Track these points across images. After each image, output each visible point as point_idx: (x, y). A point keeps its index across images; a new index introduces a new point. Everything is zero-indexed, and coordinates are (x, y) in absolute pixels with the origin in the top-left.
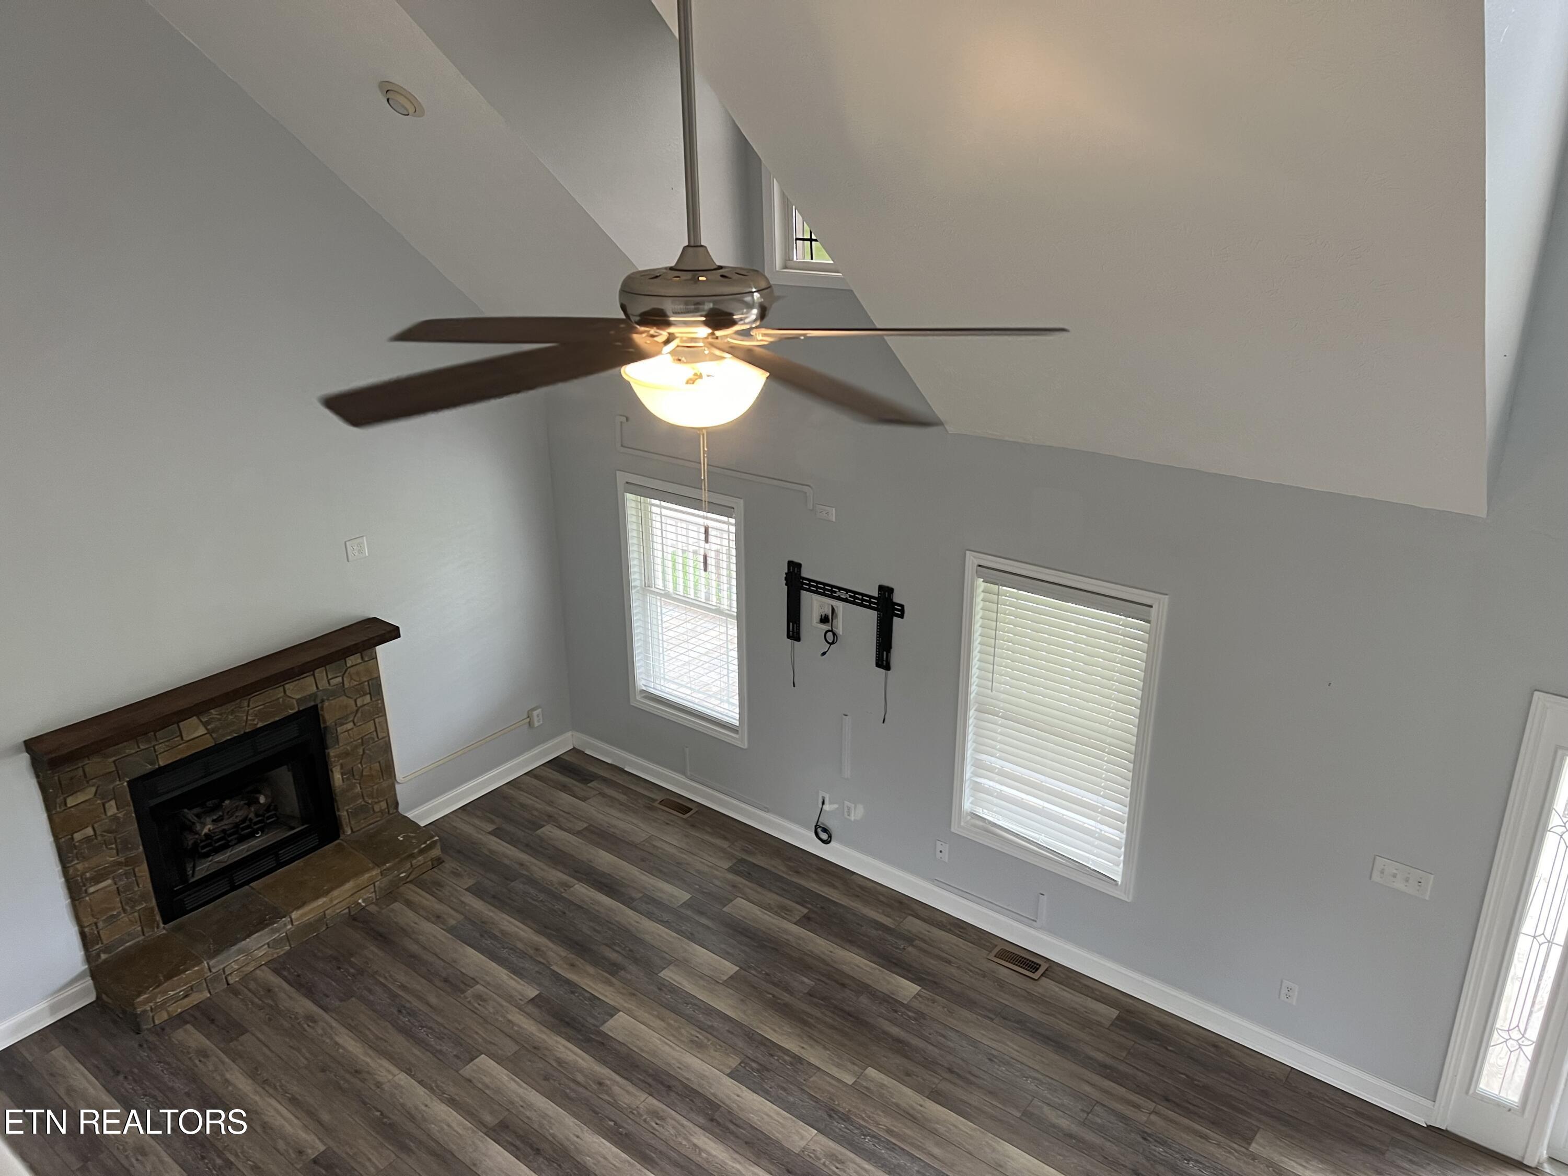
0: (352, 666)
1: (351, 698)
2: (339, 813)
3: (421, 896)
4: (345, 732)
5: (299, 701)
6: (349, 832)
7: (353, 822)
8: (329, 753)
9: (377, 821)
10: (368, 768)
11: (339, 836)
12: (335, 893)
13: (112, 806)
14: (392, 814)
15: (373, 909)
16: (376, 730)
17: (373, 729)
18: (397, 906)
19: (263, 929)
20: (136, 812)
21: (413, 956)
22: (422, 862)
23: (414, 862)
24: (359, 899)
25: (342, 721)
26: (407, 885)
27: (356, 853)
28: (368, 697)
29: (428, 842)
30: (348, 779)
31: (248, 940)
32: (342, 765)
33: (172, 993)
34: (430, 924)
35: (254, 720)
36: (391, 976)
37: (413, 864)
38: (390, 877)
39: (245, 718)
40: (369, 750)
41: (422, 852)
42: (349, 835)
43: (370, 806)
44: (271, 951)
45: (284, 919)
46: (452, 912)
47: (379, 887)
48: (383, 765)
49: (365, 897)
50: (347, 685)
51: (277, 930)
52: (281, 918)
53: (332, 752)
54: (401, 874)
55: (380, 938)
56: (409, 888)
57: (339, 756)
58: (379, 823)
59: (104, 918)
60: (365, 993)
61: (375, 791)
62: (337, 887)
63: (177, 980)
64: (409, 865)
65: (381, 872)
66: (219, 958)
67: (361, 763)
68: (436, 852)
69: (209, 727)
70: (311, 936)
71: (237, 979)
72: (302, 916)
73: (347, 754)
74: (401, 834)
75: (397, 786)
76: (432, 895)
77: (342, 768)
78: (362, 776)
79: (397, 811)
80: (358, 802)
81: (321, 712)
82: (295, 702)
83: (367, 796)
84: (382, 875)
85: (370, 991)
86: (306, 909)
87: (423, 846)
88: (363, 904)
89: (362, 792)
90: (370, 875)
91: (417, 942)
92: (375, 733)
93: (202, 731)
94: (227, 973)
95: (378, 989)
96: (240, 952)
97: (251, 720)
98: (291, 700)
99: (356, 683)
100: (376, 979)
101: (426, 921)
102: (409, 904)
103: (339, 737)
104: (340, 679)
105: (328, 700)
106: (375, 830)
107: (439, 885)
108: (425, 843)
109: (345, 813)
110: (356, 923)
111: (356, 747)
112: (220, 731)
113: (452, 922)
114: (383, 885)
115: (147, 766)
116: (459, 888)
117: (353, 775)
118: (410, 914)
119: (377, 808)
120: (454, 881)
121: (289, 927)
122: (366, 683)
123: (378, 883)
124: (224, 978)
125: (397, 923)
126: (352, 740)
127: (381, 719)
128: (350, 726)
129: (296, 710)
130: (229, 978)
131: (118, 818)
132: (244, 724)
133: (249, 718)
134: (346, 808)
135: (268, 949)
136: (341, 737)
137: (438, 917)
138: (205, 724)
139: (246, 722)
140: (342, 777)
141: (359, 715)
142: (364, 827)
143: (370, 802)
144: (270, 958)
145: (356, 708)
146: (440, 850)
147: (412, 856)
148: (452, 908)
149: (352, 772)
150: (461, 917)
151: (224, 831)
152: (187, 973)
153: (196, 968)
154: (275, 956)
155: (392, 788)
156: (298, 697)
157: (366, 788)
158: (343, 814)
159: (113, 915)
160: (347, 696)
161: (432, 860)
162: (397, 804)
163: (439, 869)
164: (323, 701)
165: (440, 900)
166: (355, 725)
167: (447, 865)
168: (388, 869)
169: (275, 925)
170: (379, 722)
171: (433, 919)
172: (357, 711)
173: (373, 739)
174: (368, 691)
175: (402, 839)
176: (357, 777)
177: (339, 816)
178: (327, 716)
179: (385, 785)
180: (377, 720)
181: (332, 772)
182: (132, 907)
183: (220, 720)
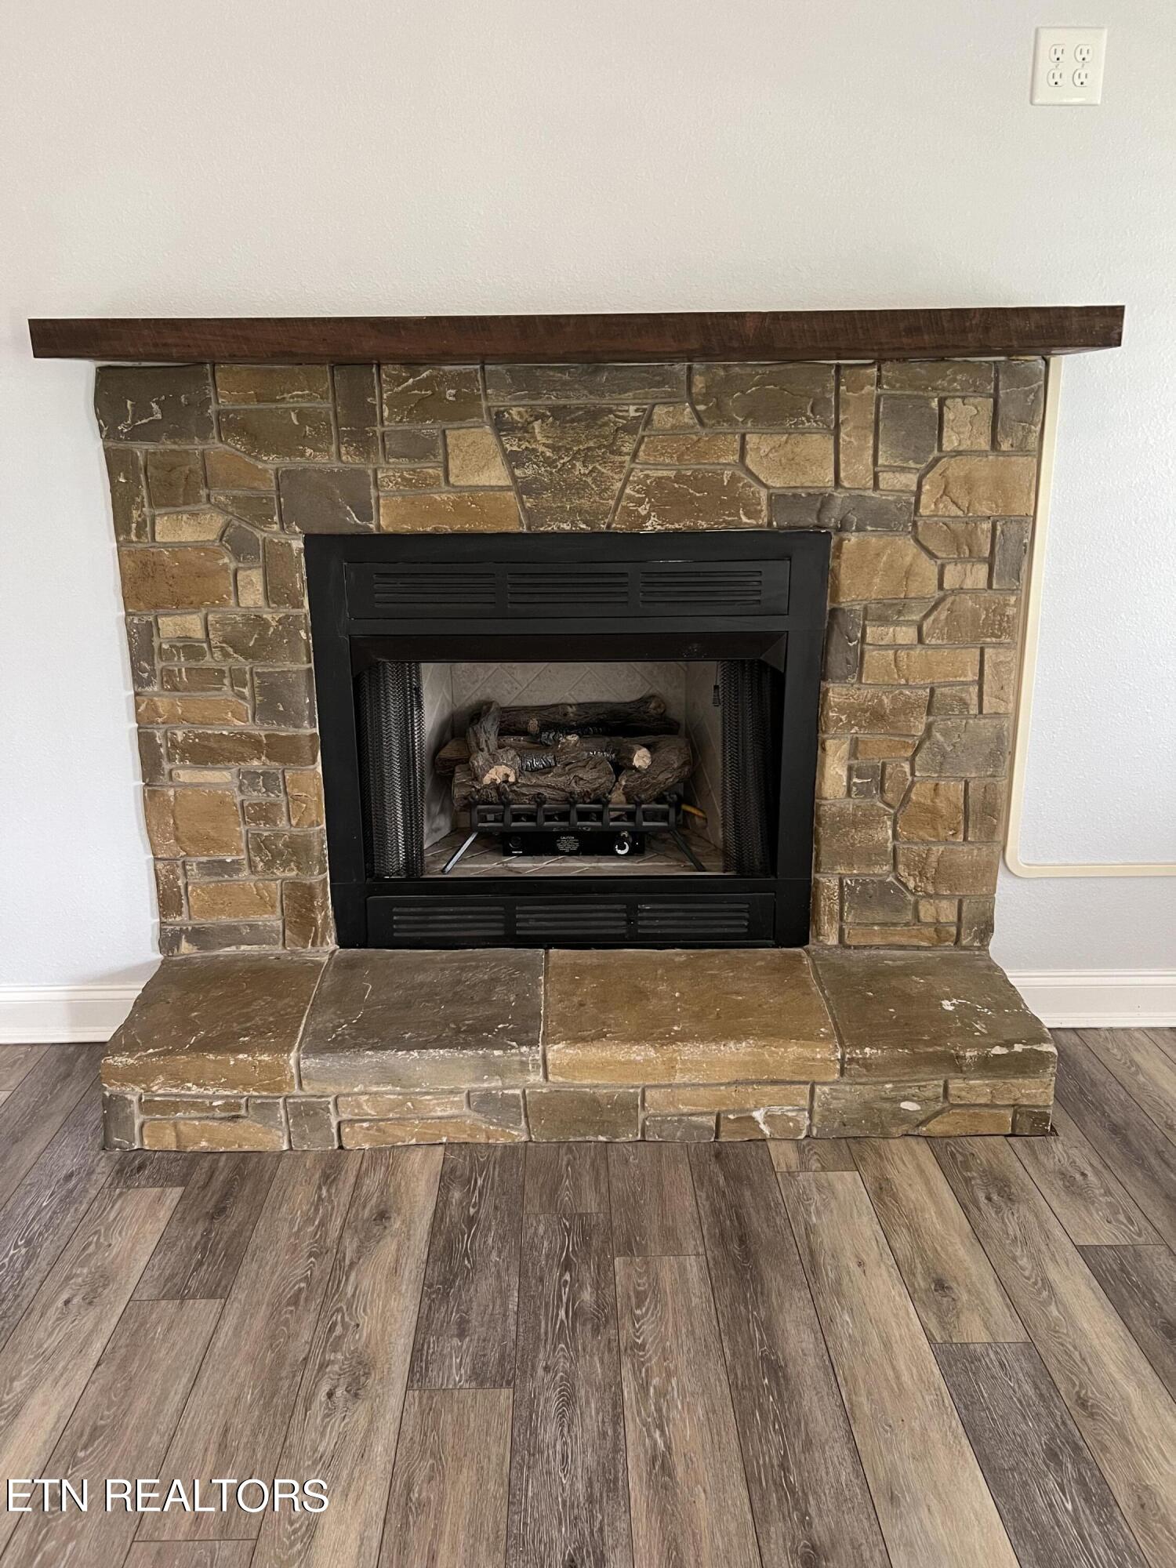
0: (958, 453)
1: (932, 555)
2: (818, 876)
3: (931, 1193)
4: (887, 647)
5: (778, 500)
6: (833, 940)
7: (849, 918)
8: (827, 690)
9: (918, 948)
10: (930, 785)
11: (807, 943)
12: (690, 1051)
13: (251, 583)
14: (965, 948)
15: (783, 1155)
16: (980, 683)
17: (971, 676)
18: (848, 1184)
19: (465, 1046)
20: (315, 630)
21: (775, 1369)
22: (982, 1101)
23: (956, 1084)
24: (756, 1108)
25: (888, 611)
26: (912, 1141)
27: (815, 989)
28: (983, 570)
29: (1018, 1048)
30: (864, 791)
31: (415, 1054)
32: (855, 743)
33: (195, 1090)
34: (898, 1294)
35: (640, 503)
36: (662, 1393)
37: (952, 1092)
38: (868, 1092)
39: (619, 485)
40: (946, 733)
41: (987, 1066)
42: (830, 948)
43: (910, 898)
44: (471, 1117)
45: (524, 1049)
46: (994, 1297)
47: (825, 1104)
48: (975, 795)
49: (776, 1110)
50: (927, 508)
51: (500, 1071)
52: (520, 1044)
53: (836, 694)
54: (905, 1099)
55: (735, 1247)
56: (913, 1154)
57: (854, 712)
58: (923, 954)
59: (204, 859)
60: (551, 1401)
61: (933, 858)
62: (703, 1038)
63: (215, 1061)
64: (934, 1087)
65: (842, 1061)
66: (330, 1061)
67: (912, 761)
68: (1038, 1091)
69: (518, 472)
70: (592, 1138)
71: (367, 1146)
72: (575, 1067)
73: (877, 717)
74: (958, 998)
75: (1003, 881)
76: (963, 1206)
77: (854, 753)
78: (906, 800)
79: (984, 947)
80: (877, 870)
81: (832, 563)
82: (763, 494)
83: (908, 866)
84: (842, 1072)
85: (569, 1399)
86: (595, 1053)
87: (998, 1050)
88: (766, 1130)
89: (895, 849)
90: (807, 1053)
91: (823, 1327)
92: (975, 689)
93: (496, 475)
94: (345, 1116)
95: (591, 1414)
96: (388, 1075)
97: (630, 498)
98: (756, 487)
99: (954, 511)
100: (618, 1373)
101: (895, 1272)
102: (882, 1193)
103: (867, 657)
104: (910, 480)
105: (860, 529)
106: (899, 963)
107: (1003, 1188)
108: (1009, 1044)
109: (834, 883)
110: (714, 1167)
111: (906, 708)
112: (547, 495)
113: (973, 1331)
114: (835, 1104)
115: (348, 514)
116: (1058, 1232)
117: (882, 790)
118: (867, 1224)
119: (927, 912)
120: (1055, 1204)
121: (535, 1078)
122: (986, 526)
123: (826, 1089)
124: (334, 1124)
125: (809, 1229)
126: (903, 681)
127: (1003, 656)
128: (906, 635)
129: (764, 520)
130: (346, 1130)
131: (266, 625)
132: (612, 503)
133: (628, 491)
134: (841, 870)
135: (465, 1109)
136: (872, 656)
137: (941, 1285)
138: (513, 460)
139: (619, 500)
140: (849, 778)
141: (942, 614)
142: (878, 947)
143: (911, 885)
144: (464, 1137)
145: (938, 594)
146: (1051, 1091)
147: (954, 1063)
148: (1000, 1282)
149: (879, 778)
150: (1012, 1332)
151: (539, 800)
152: (241, 1056)
153: (265, 1058)
154: (481, 1138)
155: (987, 872)
156: (776, 482)
157: (909, 841)
158: (828, 882)
159: (224, 861)
160: (917, 541)
161: (1016, 1107)
162: (986, 929)
163: (1031, 1148)
164: (843, 527)
165: (979, 1236)
166: (920, 640)
167: (1057, 1147)
168: (866, 1064)
169: (497, 1053)
170: (996, 665)
171: (921, 1282)
172: (942, 600)
173: (965, 704)
174: (987, 554)
175: (951, 1008)
176: (889, 796)
177: (817, 882)
178: (845, 578)
179: (966, 854)
180: (988, 652)
181: (824, 749)
182: (269, 865)
183: (550, 462)
